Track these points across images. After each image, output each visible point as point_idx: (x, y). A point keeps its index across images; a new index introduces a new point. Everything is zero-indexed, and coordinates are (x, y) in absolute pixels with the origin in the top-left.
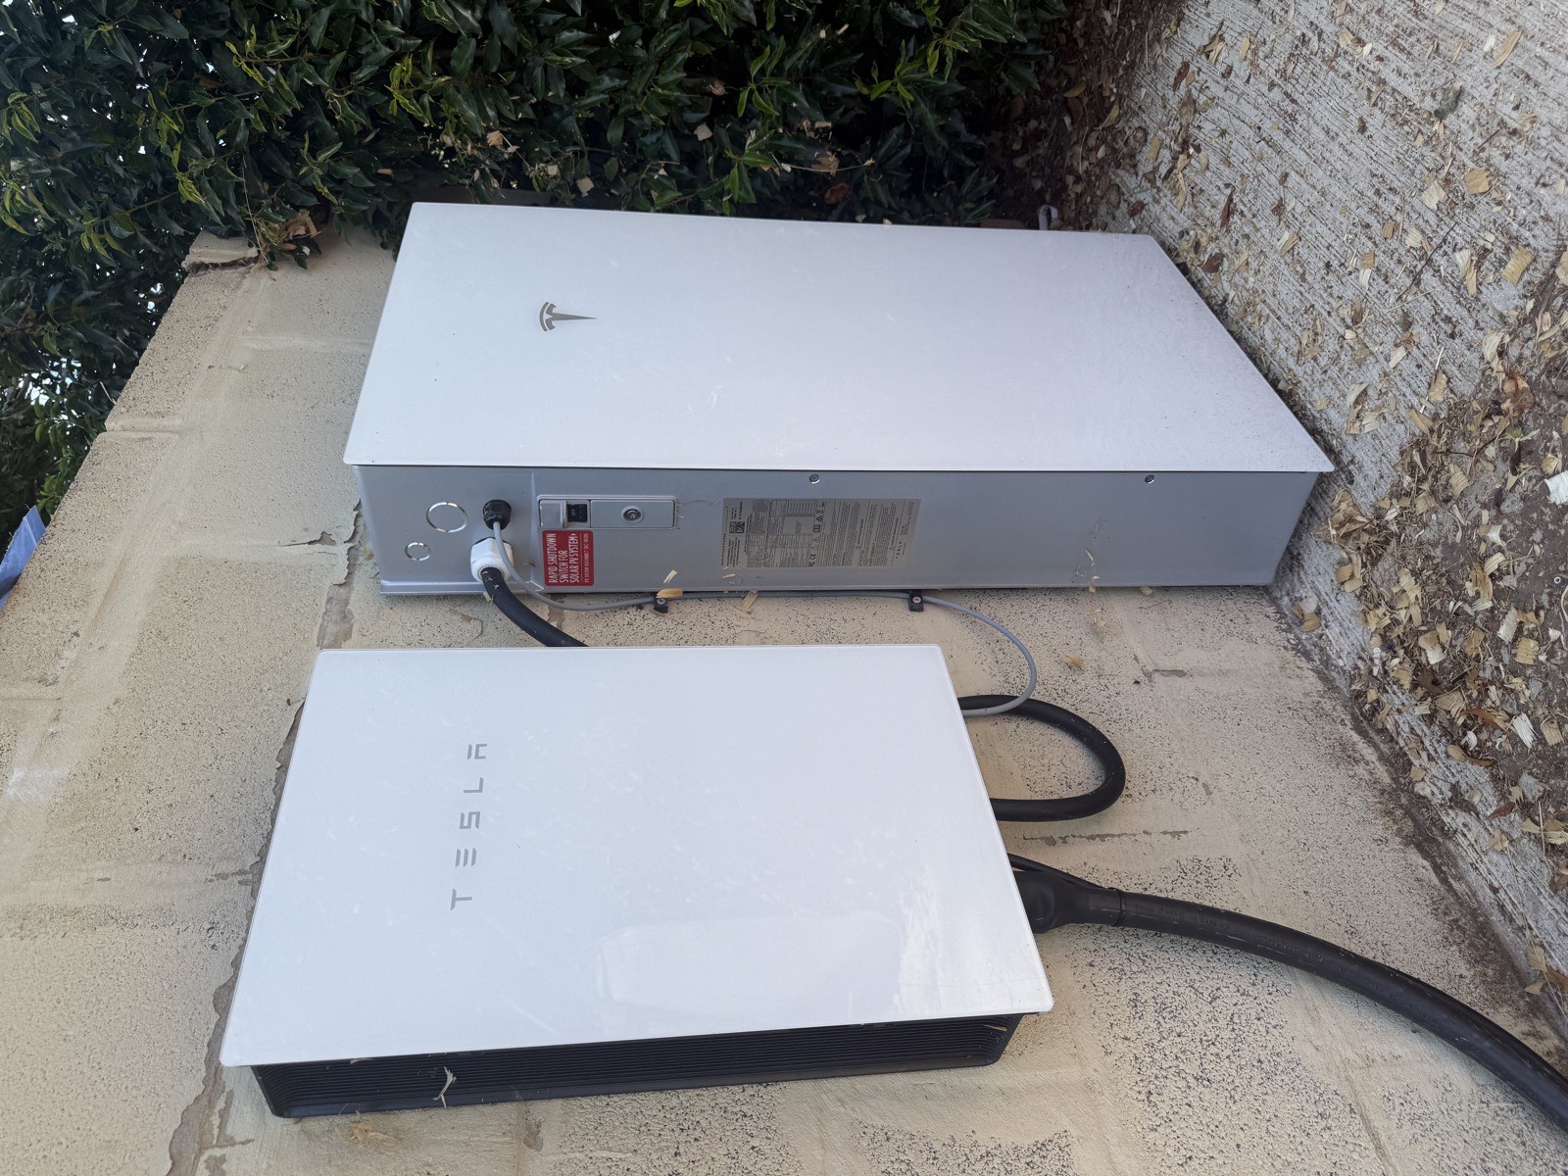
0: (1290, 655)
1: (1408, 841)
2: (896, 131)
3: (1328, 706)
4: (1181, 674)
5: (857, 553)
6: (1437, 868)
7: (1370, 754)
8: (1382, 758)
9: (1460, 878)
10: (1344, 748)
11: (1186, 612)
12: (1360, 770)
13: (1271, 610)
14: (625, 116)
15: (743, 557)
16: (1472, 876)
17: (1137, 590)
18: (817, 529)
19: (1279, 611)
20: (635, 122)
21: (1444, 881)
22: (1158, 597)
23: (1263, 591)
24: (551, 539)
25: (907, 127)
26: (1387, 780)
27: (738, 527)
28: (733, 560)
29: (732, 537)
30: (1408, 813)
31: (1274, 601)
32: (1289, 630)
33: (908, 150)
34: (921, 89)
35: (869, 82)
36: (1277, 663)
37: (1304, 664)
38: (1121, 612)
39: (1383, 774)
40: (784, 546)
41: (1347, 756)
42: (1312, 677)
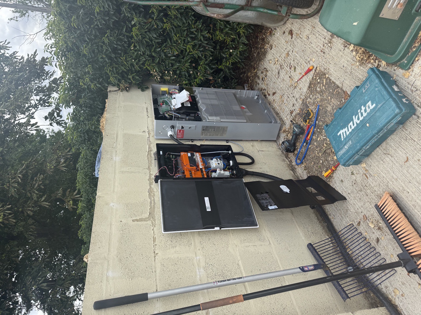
0: (278, 149)
1: (290, 170)
2: (222, 73)
3: (282, 155)
4: (263, 151)
5: (219, 134)
6: (294, 173)
7: (287, 160)
8: (289, 161)
9: (296, 174)
10: (284, 160)
11: (264, 143)
12: (286, 162)
13: (276, 144)
14: (180, 69)
15: (204, 134)
16: (298, 173)
17: (257, 140)
18: (214, 130)
19: (277, 144)
20: (181, 70)
21: (294, 174)
22: (261, 142)
23: (275, 141)
24: (179, 131)
25: (224, 72)
26: (289, 163)
27: (204, 130)
28: (202, 135)
29: (203, 131)
30: (291, 167)
31: (277, 143)
32: (278, 146)
33: (224, 75)
34: (226, 66)
35: (218, 65)
36: (276, 150)
37: (280, 150)
38: (255, 143)
39: (288, 163)
40: (209, 133)
41: (284, 161)
42: (281, 152)
